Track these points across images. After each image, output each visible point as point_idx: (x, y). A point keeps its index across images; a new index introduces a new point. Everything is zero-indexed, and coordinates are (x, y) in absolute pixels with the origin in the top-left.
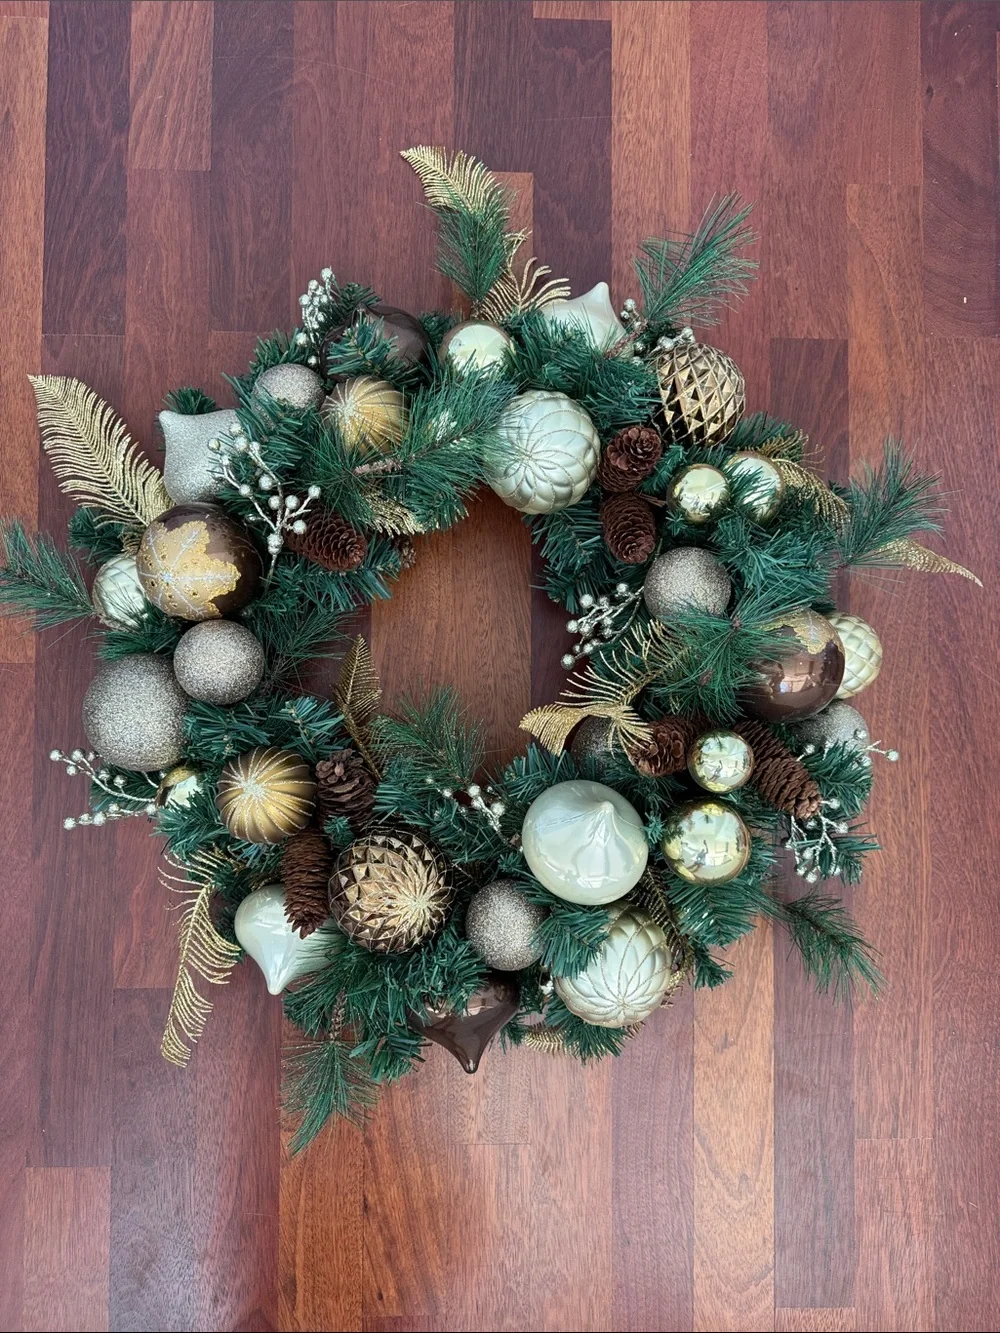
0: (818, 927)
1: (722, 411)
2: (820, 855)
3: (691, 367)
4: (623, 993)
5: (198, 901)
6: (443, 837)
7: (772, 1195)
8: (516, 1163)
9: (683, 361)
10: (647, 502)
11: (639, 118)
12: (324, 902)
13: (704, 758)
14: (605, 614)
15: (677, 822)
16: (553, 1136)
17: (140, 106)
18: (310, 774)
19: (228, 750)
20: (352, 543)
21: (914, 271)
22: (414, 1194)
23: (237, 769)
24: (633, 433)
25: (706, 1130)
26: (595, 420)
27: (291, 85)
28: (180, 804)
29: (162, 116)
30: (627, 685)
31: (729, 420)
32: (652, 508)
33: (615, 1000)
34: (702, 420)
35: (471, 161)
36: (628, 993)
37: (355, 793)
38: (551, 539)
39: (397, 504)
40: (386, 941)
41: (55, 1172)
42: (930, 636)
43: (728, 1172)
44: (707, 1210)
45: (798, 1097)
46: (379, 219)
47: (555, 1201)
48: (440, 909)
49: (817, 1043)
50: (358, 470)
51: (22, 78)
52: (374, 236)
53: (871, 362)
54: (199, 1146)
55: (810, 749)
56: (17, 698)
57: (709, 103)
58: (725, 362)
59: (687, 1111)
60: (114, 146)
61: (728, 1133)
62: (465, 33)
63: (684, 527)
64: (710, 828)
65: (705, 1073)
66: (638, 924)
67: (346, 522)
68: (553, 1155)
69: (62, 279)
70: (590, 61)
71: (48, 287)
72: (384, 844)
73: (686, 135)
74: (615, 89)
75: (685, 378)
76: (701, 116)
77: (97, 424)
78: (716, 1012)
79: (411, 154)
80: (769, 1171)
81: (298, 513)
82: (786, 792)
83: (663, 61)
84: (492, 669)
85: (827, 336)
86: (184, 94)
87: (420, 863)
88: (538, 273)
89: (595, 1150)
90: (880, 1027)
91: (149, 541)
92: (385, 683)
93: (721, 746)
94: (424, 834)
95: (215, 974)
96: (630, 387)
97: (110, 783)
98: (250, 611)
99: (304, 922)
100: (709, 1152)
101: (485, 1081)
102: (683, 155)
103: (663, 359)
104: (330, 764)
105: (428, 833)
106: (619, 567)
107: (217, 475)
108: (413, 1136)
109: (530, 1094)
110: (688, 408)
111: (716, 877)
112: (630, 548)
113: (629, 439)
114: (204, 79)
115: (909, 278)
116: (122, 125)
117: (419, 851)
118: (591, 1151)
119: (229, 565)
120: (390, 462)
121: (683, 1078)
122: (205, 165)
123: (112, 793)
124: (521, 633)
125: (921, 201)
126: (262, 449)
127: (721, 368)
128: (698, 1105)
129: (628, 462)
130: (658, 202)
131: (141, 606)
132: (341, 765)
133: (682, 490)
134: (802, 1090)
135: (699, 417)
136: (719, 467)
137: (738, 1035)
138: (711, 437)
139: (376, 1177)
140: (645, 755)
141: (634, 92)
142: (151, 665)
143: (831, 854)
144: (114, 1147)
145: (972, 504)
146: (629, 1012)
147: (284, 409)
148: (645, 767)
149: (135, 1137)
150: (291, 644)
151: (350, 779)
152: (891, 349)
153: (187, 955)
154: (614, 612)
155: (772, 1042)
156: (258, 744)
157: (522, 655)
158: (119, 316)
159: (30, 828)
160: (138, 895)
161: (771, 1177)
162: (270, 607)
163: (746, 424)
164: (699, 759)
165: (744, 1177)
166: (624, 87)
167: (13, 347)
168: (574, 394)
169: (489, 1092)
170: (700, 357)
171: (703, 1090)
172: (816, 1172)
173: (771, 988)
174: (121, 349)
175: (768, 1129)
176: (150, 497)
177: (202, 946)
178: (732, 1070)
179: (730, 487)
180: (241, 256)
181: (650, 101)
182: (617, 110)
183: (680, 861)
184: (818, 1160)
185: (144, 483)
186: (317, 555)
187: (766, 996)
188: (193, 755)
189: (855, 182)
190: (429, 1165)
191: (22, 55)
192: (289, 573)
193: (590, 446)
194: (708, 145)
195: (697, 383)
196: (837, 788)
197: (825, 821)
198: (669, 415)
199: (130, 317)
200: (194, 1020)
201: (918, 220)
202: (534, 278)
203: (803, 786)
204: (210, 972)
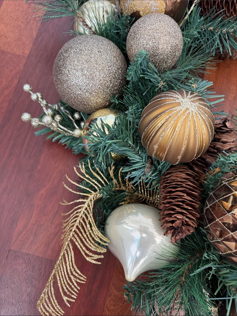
5: (87, 201)
56: (12, 71)
95: (91, 254)
160: (42, 195)
177: (85, 232)
200: (70, 286)
204: (87, 252)
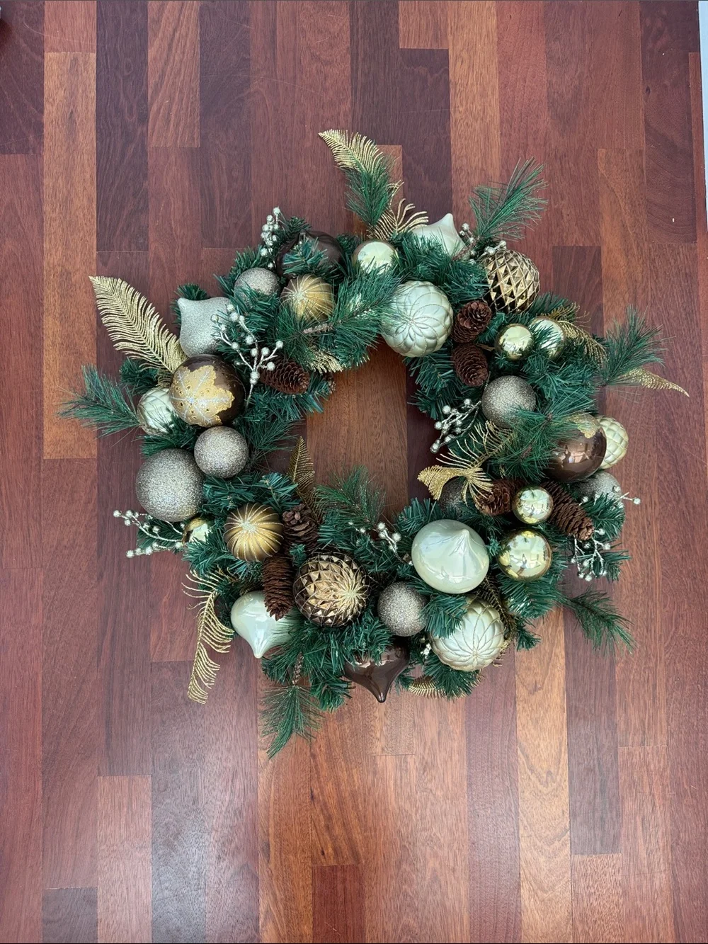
0: (592, 611)
1: (526, 292)
2: (594, 564)
3: (507, 265)
4: (476, 646)
5: (208, 602)
6: (362, 556)
7: (567, 783)
8: (406, 766)
9: (501, 261)
10: (481, 348)
11: (467, 109)
12: (291, 597)
13: (523, 503)
14: (457, 419)
15: (506, 543)
16: (429, 749)
17: (155, 108)
18: (280, 519)
19: (231, 505)
20: (301, 377)
21: (641, 203)
22: (342, 787)
23: (238, 515)
24: (474, 305)
25: (525, 744)
26: (450, 299)
27: (249, 93)
28: (200, 539)
29: (169, 113)
30: (474, 461)
31: (530, 297)
32: (485, 352)
33: (472, 652)
34: (514, 297)
35: (364, 138)
36: (479, 647)
37: (308, 530)
38: (422, 373)
39: (325, 353)
40: (332, 618)
41: (116, 779)
42: (657, 431)
43: (539, 770)
44: (527, 794)
45: (582, 721)
46: (306, 176)
47: (431, 791)
48: (364, 599)
49: (593, 687)
50: (305, 331)
51: (80, 91)
52: (304, 186)
53: (616, 261)
54: (207, 760)
55: (585, 499)
57: (510, 100)
58: (527, 262)
59: (513, 731)
60: (139, 133)
61: (539, 745)
62: (357, 59)
63: (506, 362)
64: (528, 545)
65: (523, 708)
66: (483, 607)
67: (297, 364)
68: (429, 760)
69: (109, 217)
70: (436, 75)
71: (99, 222)
72: (328, 560)
73: (497, 121)
74: (452, 92)
75: (503, 272)
76: (506, 108)
77: (135, 307)
78: (529, 669)
79: (325, 135)
80: (565, 768)
81: (269, 358)
82: (572, 523)
83: (481, 74)
84: (383, 457)
85: (588, 244)
86: (182, 100)
87: (351, 570)
88: (407, 209)
89: (456, 757)
90: (632, 677)
91: (179, 378)
92: (316, 467)
93: (533, 495)
94: (351, 555)
95: (220, 646)
96: (471, 277)
97: (150, 530)
98: (237, 421)
99: (277, 611)
100: (527, 757)
101: (385, 714)
102: (496, 132)
103: (488, 260)
104: (291, 513)
105: (353, 554)
106: (463, 390)
107: (217, 338)
108: (341, 751)
109: (414, 722)
110: (505, 290)
111: (531, 575)
112: (473, 376)
113: (472, 309)
114: (195, 90)
115: (638, 207)
116: (144, 119)
117: (349, 564)
118: (453, 758)
119: (228, 392)
120: (325, 326)
121: (510, 711)
122: (197, 143)
123: (152, 536)
124: (400, 433)
125: (644, 160)
126: (246, 321)
127: (525, 265)
128: (520, 727)
129: (471, 323)
130: (480, 162)
131: (170, 420)
132: (299, 513)
133: (504, 340)
134: (584, 717)
135: (512, 295)
136: (526, 326)
137: (543, 683)
138: (519, 308)
139: (318, 778)
140: (486, 502)
141: (464, 95)
142: (179, 455)
143: (600, 563)
144: (153, 762)
145: (681, 348)
146: (480, 660)
147: (258, 295)
148: (486, 509)
149: (167, 755)
150: (263, 441)
151: (304, 522)
152: (628, 251)
153: (202, 636)
154: (463, 416)
155: (565, 688)
156: (248, 501)
157: (402, 447)
158: (145, 239)
159: (96, 562)
160: (165, 602)
161: (567, 772)
162: (250, 419)
163: (540, 300)
164: (520, 504)
165: (549, 773)
166: (457, 91)
167: (78, 260)
168: (437, 283)
169: (388, 722)
170: (512, 258)
171: (522, 718)
172: (594, 768)
173: (563, 653)
174: (147, 260)
175: (564, 742)
176: (171, 352)
177: (211, 629)
178: (540, 705)
179: (534, 337)
180: (220, 201)
181: (474, 99)
182: (453, 105)
183: (509, 566)
184: (596, 762)
185: (167, 344)
186: (280, 384)
187: (560, 657)
188: (205, 510)
189: (603, 148)
190: (351, 769)
191: (80, 77)
192: (262, 397)
193: (448, 314)
194: (511, 126)
195: (511, 274)
196: (603, 523)
197: (596, 542)
198: (493, 295)
199: (151, 239)
200: (208, 675)
201: (643, 172)
202: (405, 211)
203: (583, 520)
204: (216, 645)
